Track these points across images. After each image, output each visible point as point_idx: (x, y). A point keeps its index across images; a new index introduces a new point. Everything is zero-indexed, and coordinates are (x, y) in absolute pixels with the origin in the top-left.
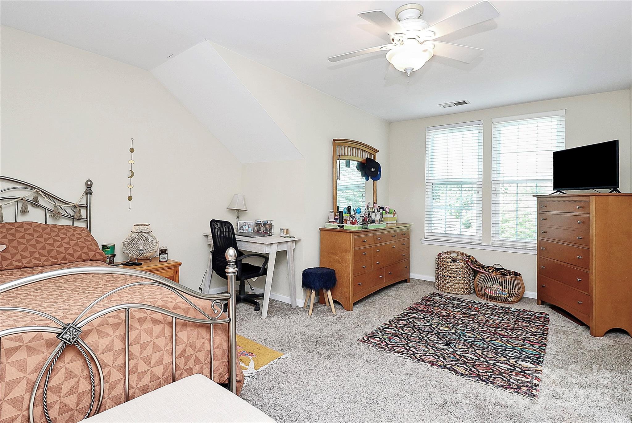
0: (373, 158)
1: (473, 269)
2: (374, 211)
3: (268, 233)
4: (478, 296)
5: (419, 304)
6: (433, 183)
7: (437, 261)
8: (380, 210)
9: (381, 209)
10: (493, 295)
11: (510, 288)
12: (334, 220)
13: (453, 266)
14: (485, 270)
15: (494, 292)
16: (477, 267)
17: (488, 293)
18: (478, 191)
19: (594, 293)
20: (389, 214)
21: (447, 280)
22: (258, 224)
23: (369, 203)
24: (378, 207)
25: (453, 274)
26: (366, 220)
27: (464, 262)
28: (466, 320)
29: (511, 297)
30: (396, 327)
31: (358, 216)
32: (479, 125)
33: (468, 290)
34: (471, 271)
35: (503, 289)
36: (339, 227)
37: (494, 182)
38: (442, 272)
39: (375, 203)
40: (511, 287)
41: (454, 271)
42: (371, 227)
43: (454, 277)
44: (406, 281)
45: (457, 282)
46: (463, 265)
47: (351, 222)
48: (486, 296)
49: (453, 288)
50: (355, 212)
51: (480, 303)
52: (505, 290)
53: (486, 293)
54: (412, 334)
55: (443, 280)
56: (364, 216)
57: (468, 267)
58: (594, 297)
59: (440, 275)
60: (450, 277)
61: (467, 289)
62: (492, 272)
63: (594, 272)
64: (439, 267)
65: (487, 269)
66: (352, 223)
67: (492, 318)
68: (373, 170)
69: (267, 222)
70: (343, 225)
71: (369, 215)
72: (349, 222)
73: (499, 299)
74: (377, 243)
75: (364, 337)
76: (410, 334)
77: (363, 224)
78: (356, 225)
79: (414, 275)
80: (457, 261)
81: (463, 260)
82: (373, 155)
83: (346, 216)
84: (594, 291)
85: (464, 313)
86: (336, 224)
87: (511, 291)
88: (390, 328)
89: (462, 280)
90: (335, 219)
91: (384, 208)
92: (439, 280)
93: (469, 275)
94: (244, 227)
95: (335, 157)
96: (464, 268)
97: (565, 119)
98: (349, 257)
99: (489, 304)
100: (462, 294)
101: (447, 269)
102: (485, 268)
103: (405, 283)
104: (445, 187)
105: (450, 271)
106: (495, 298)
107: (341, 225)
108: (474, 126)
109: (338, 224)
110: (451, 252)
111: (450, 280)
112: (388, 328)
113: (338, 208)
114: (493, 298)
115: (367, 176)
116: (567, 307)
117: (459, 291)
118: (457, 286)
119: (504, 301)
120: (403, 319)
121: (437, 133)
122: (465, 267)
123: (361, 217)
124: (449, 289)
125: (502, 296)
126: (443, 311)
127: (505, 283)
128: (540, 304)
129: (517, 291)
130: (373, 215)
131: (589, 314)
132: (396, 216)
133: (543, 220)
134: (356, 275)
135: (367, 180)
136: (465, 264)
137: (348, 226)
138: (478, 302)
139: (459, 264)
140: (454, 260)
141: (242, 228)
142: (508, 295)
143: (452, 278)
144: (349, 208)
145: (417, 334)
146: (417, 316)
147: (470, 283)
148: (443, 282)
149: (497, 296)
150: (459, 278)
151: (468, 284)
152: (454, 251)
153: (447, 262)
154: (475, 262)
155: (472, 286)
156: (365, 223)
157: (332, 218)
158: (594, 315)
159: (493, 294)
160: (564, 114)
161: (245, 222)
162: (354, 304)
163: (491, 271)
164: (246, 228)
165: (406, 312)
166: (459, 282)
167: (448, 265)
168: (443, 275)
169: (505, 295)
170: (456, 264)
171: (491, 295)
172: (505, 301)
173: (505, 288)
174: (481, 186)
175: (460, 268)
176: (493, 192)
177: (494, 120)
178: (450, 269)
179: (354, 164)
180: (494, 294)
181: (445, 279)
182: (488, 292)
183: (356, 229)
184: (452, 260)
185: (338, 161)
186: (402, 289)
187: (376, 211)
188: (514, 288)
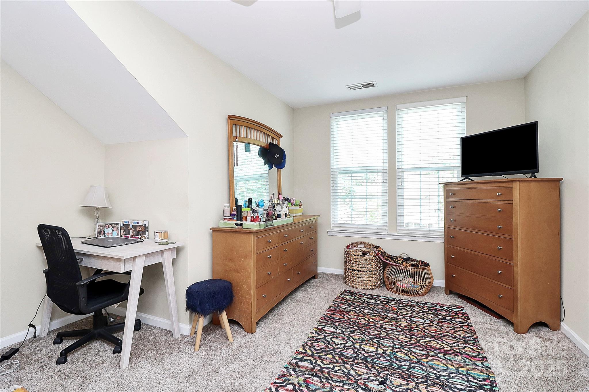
0: (276, 144)
1: (383, 261)
2: (279, 202)
3: (140, 237)
4: (389, 290)
5: (333, 310)
6: (338, 172)
7: (347, 255)
8: (285, 202)
9: (286, 200)
10: (405, 289)
11: (421, 281)
12: (230, 216)
13: (364, 260)
14: (395, 262)
15: (406, 286)
16: (387, 259)
17: (400, 287)
18: (384, 180)
19: (519, 287)
20: (295, 205)
21: (358, 275)
22: (126, 226)
23: (273, 194)
24: (283, 198)
25: (364, 268)
26: (270, 214)
27: (374, 254)
28: (389, 329)
29: (422, 289)
30: (312, 356)
31: (260, 210)
32: (383, 112)
33: (378, 284)
34: (381, 263)
35: (416, 282)
36: (236, 225)
37: (399, 170)
38: (352, 267)
39: (279, 194)
40: (422, 279)
41: (364, 265)
42: (276, 223)
43: (365, 271)
44: (314, 277)
45: (368, 276)
46: (373, 257)
47: (251, 219)
48: (398, 289)
49: (364, 283)
50: (257, 206)
51: (394, 299)
52: (417, 283)
53: (397, 287)
54: (334, 367)
55: (353, 275)
56: (268, 210)
57: (377, 260)
58: (519, 291)
59: (350, 269)
60: (361, 271)
61: (378, 282)
62: (402, 263)
63: (518, 264)
64: (348, 262)
65: (397, 260)
66: (253, 220)
67: (414, 321)
68: (277, 156)
69: (138, 223)
70: (242, 222)
71: (274, 207)
72: (249, 219)
73: (411, 293)
74: (284, 242)
75: (272, 386)
76: (332, 366)
77: (267, 221)
78: (258, 223)
79: (321, 269)
80: (367, 254)
81: (373, 253)
82: (277, 140)
83: (245, 210)
84: (519, 285)
85: (384, 318)
86: (233, 222)
87: (422, 283)
88: (305, 358)
89: (372, 274)
90: (232, 215)
91: (290, 199)
92: (349, 275)
93: (379, 267)
94: (106, 230)
95: (232, 139)
96: (374, 260)
97: (465, 107)
98: (251, 264)
99: (404, 300)
100: (373, 289)
101: (358, 263)
102: (394, 260)
103: (314, 280)
104: (351, 176)
105: (361, 265)
106: (407, 292)
107: (239, 222)
108: (378, 112)
109: (236, 222)
110: (358, 243)
111: (361, 275)
112: (302, 360)
113: (236, 201)
114: (405, 291)
115: (271, 163)
116: (482, 299)
117: (370, 286)
118: (368, 281)
119: (415, 294)
120: (319, 339)
121: (341, 120)
122: (376, 260)
123: (264, 210)
124: (359, 285)
125: (414, 289)
126: (361, 318)
127: (416, 276)
128: (448, 293)
129: (428, 282)
130: (278, 208)
131: (513, 309)
132: (302, 207)
133: (452, 208)
134: (259, 287)
135: (271, 168)
136: (375, 257)
137: (248, 224)
138: (392, 299)
139: (369, 256)
140: (364, 254)
141: (103, 233)
142: (420, 288)
143: (363, 272)
144: (250, 201)
145: (341, 366)
146: (334, 330)
147: (380, 276)
148: (353, 277)
149: (409, 289)
150: (370, 271)
151: (378, 278)
152: (361, 242)
153: (358, 256)
154: (384, 254)
155: (381, 279)
156: (269, 220)
157: (228, 214)
158: (519, 311)
159: (405, 287)
160: (465, 102)
161: (107, 224)
162: (257, 323)
163: (400, 262)
164: (108, 231)
165: (321, 326)
166: (370, 276)
167: (358, 259)
168: (353, 270)
169: (417, 288)
170: (366, 257)
171: (403, 288)
172: (417, 294)
173: (417, 281)
174: (387, 175)
175: (371, 261)
176: (397, 181)
177: (398, 106)
178: (360, 263)
179: (255, 149)
180: (407, 288)
181: (355, 274)
182: (400, 285)
183: (258, 228)
184: (362, 253)
185: (235, 144)
186: (311, 288)
187: (281, 202)
188: (425, 280)
